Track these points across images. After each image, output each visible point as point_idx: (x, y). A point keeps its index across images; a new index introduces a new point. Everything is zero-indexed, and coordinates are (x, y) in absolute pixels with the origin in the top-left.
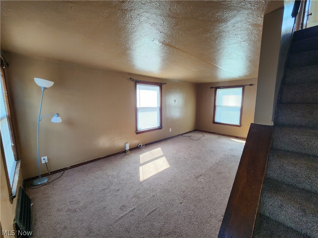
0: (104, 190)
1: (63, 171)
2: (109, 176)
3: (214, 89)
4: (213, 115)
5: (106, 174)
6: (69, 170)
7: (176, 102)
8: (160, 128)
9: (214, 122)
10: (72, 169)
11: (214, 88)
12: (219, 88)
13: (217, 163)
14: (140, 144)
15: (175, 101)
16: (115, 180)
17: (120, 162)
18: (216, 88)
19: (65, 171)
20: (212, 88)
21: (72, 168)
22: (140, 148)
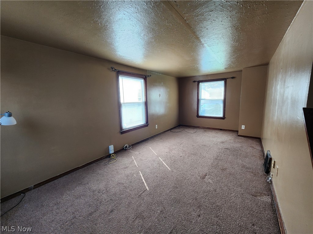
0: (91, 214)
1: (23, 193)
2: (94, 191)
3: (196, 83)
4: (196, 109)
5: (90, 189)
6: (33, 191)
7: (161, 97)
8: (146, 125)
9: (198, 116)
10: (37, 189)
11: (197, 81)
12: (202, 81)
13: (216, 159)
14: (126, 145)
15: (160, 95)
16: (104, 196)
17: (105, 170)
18: (199, 82)
19: (26, 194)
20: (195, 82)
21: (37, 187)
22: (126, 150)
